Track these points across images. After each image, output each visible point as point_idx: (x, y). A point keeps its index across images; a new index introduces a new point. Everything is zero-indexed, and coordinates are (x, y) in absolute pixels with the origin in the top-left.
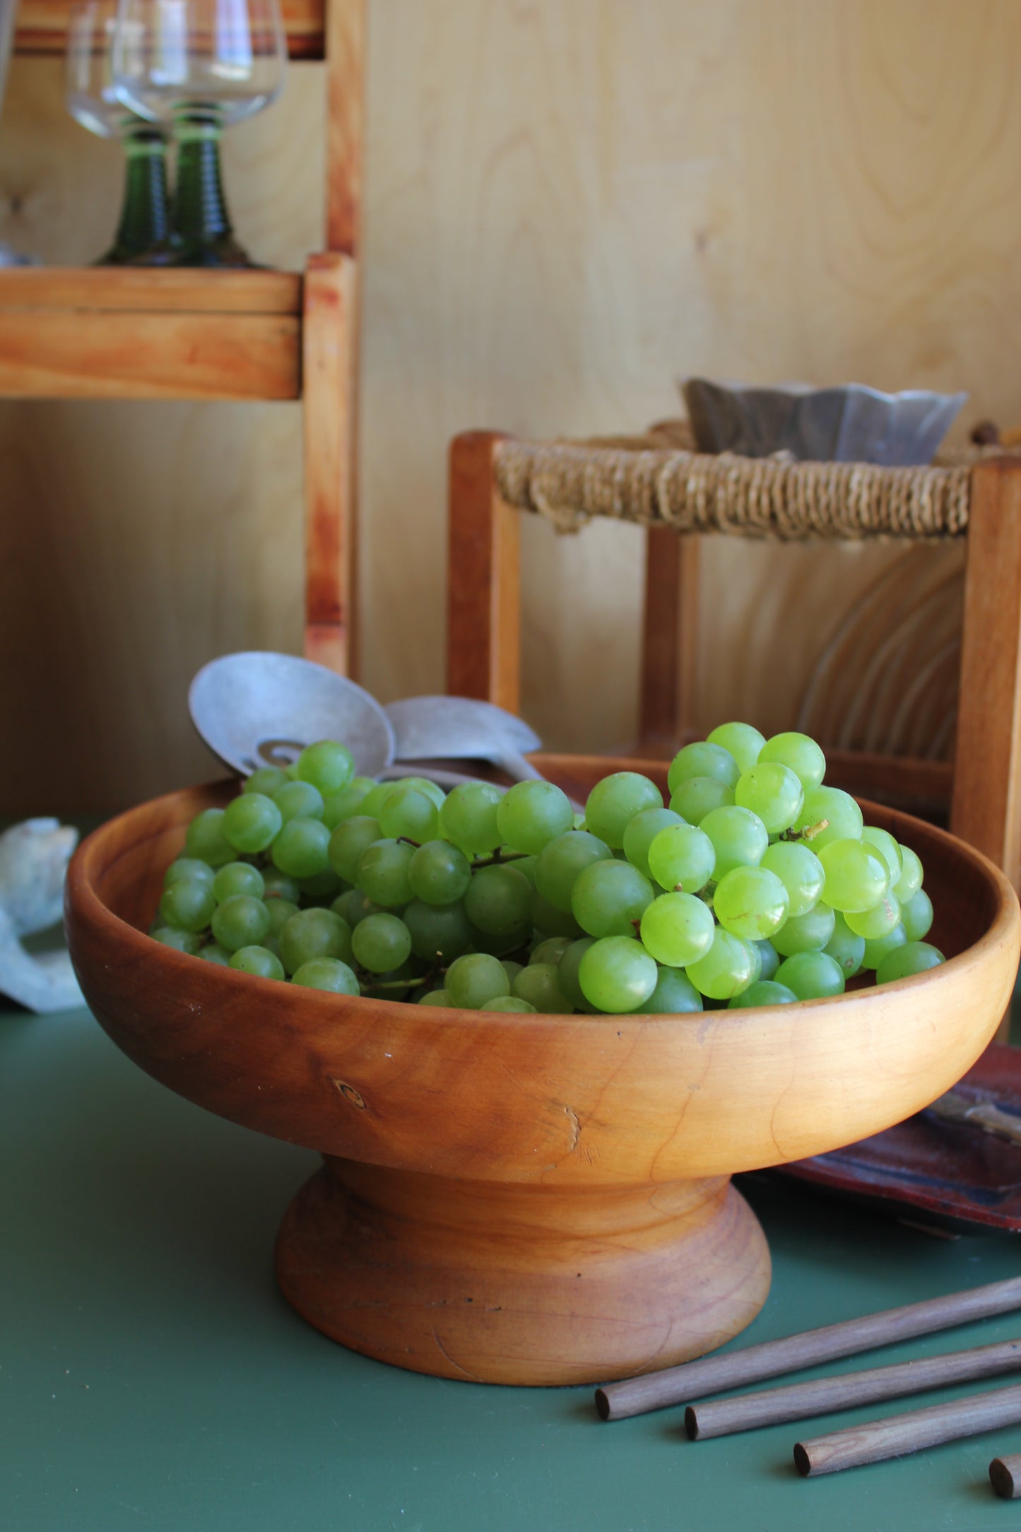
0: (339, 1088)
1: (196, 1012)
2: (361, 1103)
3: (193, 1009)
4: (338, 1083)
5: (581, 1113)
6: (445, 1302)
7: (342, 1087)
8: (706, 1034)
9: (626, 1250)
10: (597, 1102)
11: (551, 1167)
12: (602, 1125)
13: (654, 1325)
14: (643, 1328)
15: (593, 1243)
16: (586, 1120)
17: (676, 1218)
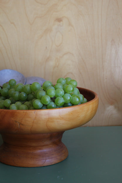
8: (35, 112)
9: (40, 149)
10: (21, 121)
11: (17, 131)
12: (22, 125)
13: (43, 160)
14: (42, 160)
15: (35, 148)
16: (20, 124)
17: (48, 145)
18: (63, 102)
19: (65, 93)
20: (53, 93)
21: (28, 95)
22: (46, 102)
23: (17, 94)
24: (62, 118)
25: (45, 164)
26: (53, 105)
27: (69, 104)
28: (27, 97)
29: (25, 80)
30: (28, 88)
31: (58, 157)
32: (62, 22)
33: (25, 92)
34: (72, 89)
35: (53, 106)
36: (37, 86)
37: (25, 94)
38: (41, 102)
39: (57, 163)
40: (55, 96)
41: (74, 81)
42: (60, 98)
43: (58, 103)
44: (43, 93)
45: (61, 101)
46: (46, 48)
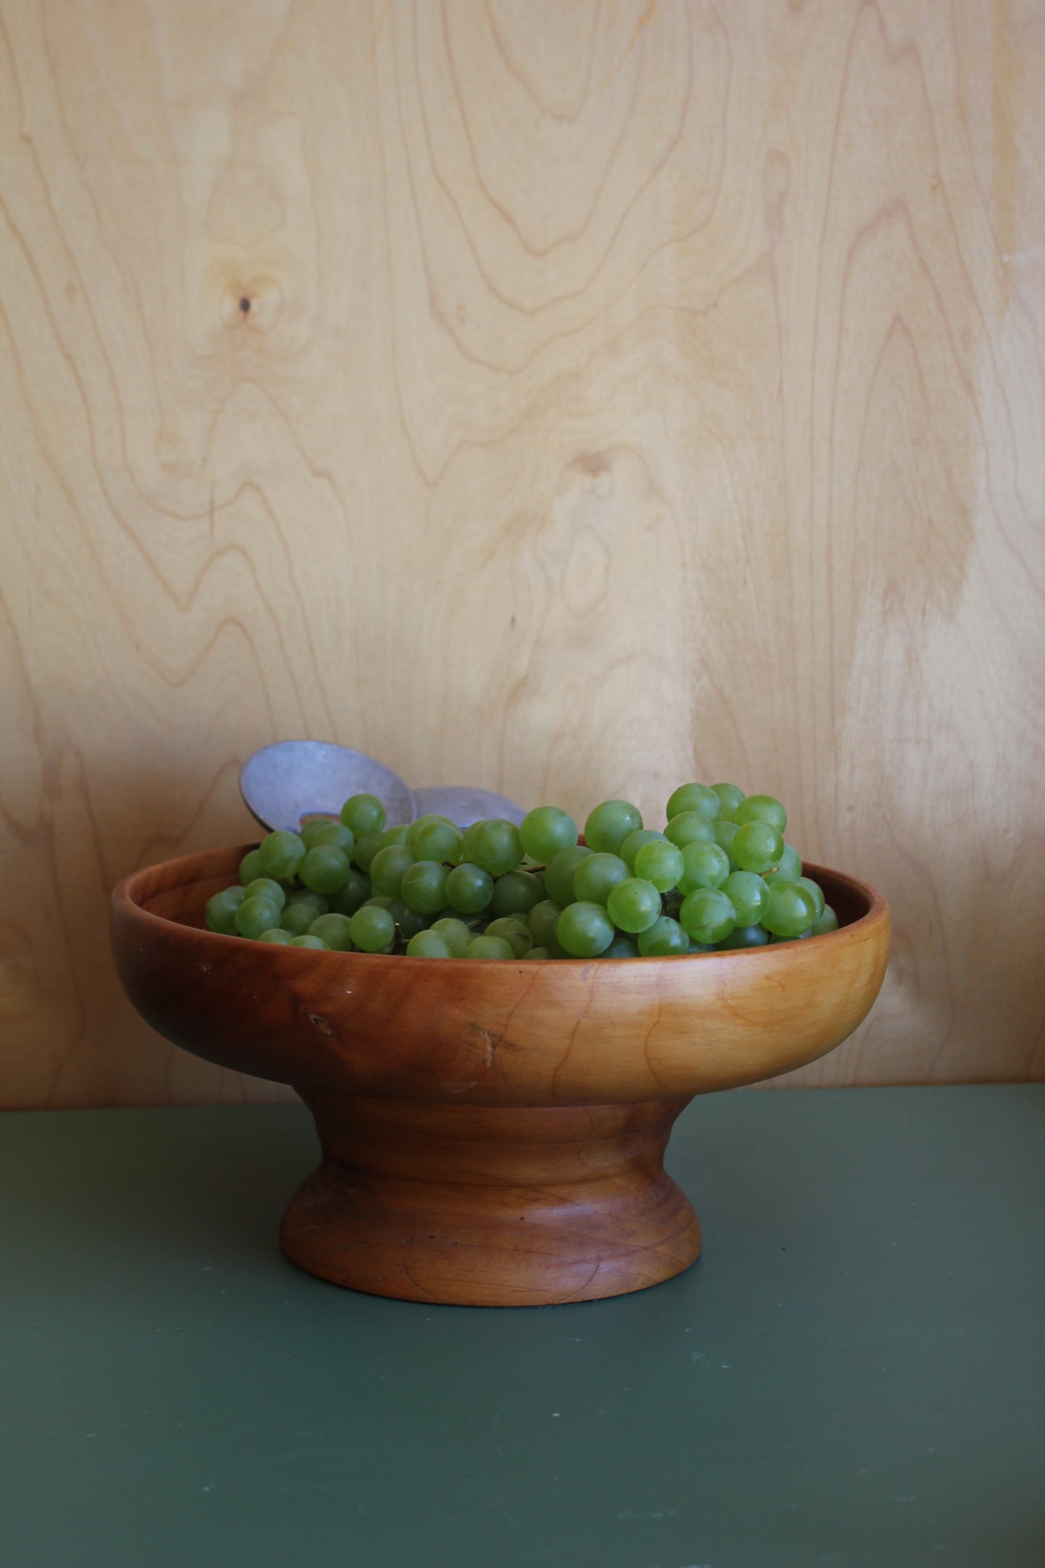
0: (313, 1021)
1: (208, 971)
2: (329, 1032)
3: (205, 970)
4: (312, 1017)
5: (494, 1035)
6: (412, 1240)
7: (315, 1020)
8: (588, 975)
9: (562, 1201)
10: (506, 1026)
11: (474, 1083)
12: (510, 1046)
13: (584, 1261)
14: (575, 1262)
15: (534, 1192)
16: (499, 1041)
17: (605, 1177)
18: (730, 920)
19: (734, 868)
20: (671, 865)
21: (495, 880)
22: (642, 917)
23: (431, 878)
24: (733, 1011)
25: (596, 1291)
26: (673, 934)
27: (753, 935)
28: (491, 894)
29: (414, 806)
30: (502, 840)
31: (660, 1249)
32: (605, 476)
33: (480, 864)
34: (771, 847)
35: (676, 941)
36: (559, 829)
37: (482, 873)
38: (608, 919)
39: (658, 1285)
40: (676, 888)
41: (768, 800)
42: (712, 896)
43: (705, 921)
44: (609, 869)
45: (719, 913)
46: (513, 620)
